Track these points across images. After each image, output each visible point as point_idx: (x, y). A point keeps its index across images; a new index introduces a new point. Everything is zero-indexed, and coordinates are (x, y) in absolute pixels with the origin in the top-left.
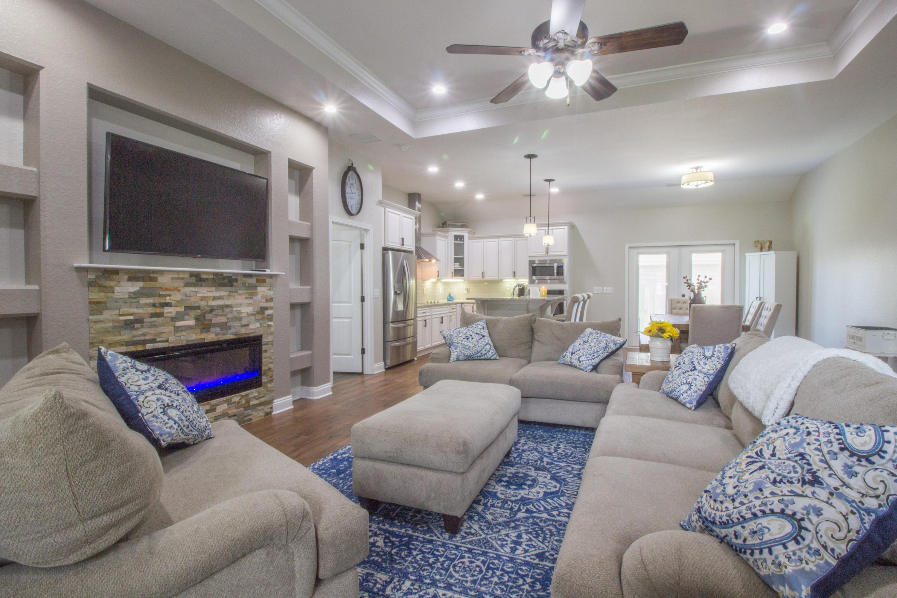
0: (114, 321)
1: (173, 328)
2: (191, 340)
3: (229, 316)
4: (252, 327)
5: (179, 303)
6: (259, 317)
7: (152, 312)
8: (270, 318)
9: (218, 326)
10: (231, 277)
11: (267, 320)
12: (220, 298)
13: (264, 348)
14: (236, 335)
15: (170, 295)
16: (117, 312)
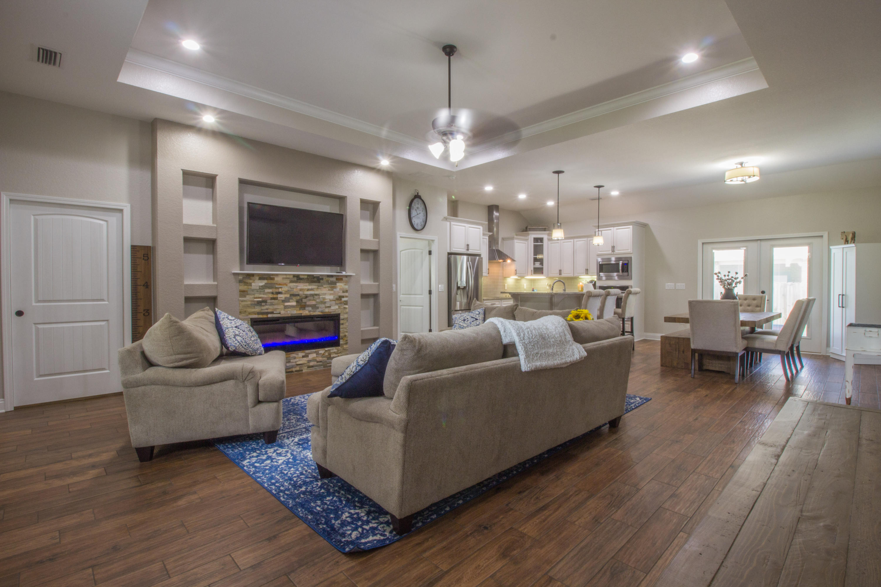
0: (252, 301)
1: (283, 306)
2: (293, 314)
3: (318, 301)
4: (332, 308)
5: (286, 292)
6: (338, 302)
7: (272, 297)
8: (346, 303)
9: (311, 307)
10: (319, 277)
11: (343, 304)
12: (312, 290)
13: (341, 322)
14: (322, 312)
15: (281, 288)
16: (253, 296)
